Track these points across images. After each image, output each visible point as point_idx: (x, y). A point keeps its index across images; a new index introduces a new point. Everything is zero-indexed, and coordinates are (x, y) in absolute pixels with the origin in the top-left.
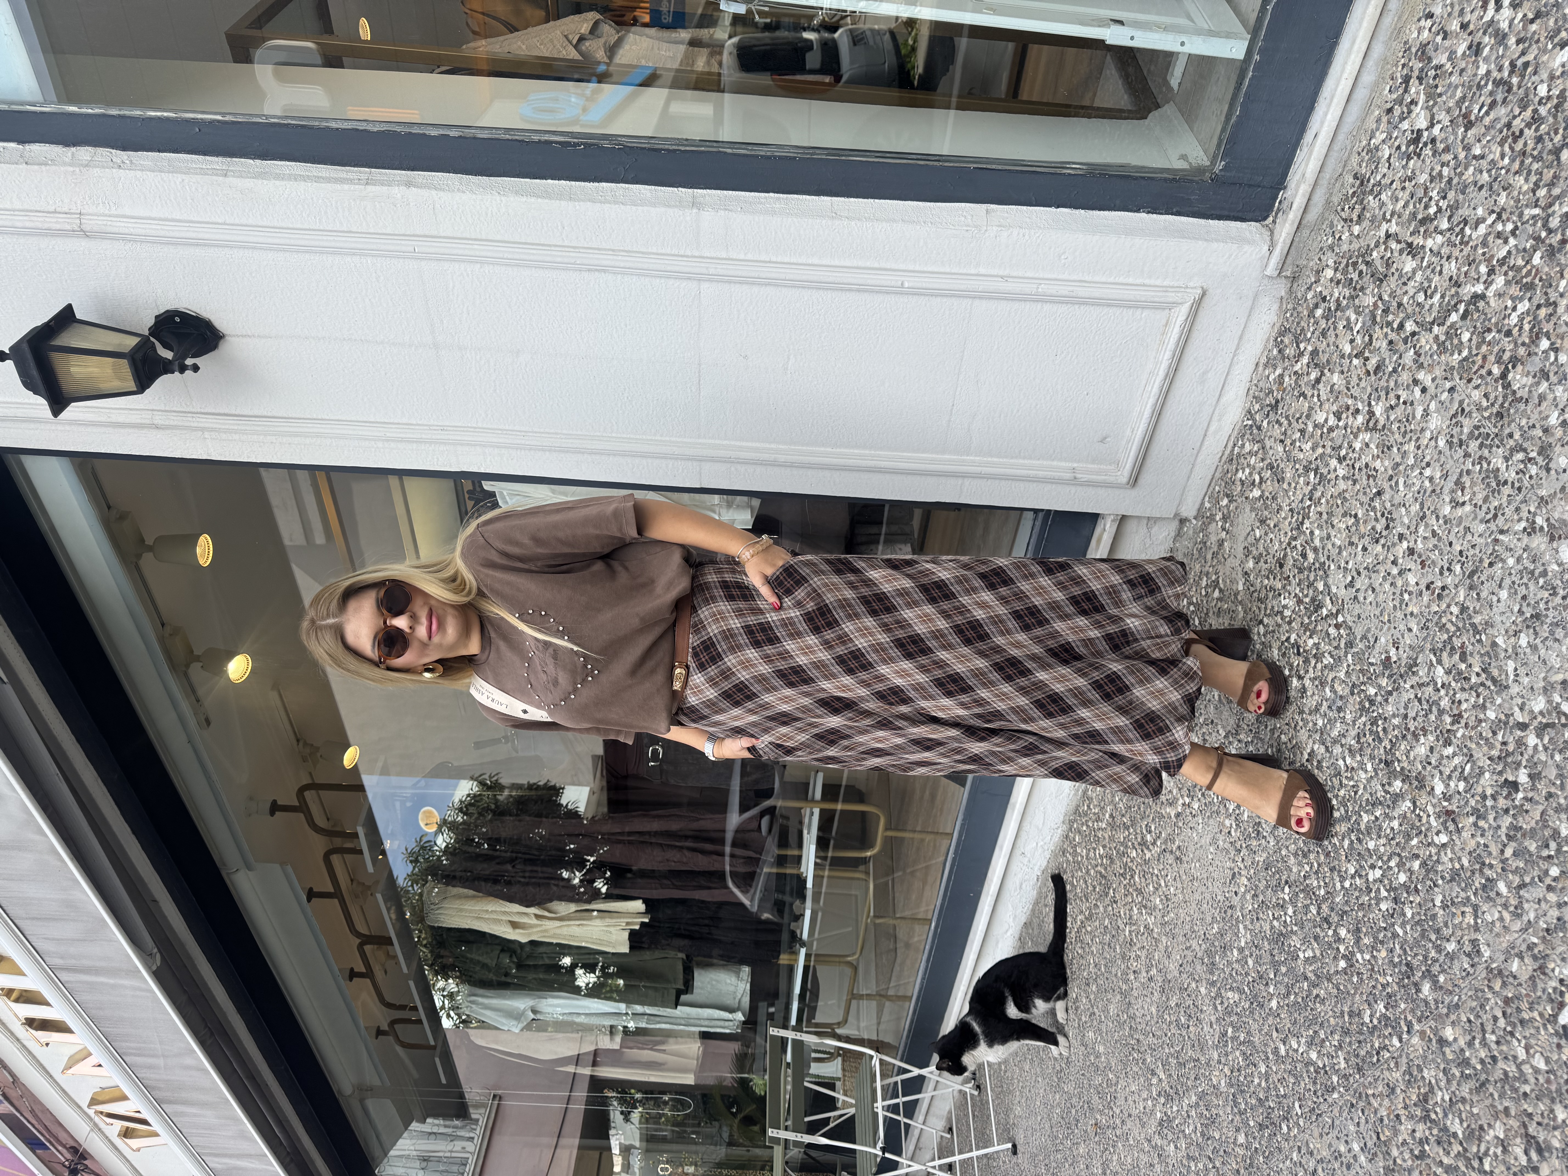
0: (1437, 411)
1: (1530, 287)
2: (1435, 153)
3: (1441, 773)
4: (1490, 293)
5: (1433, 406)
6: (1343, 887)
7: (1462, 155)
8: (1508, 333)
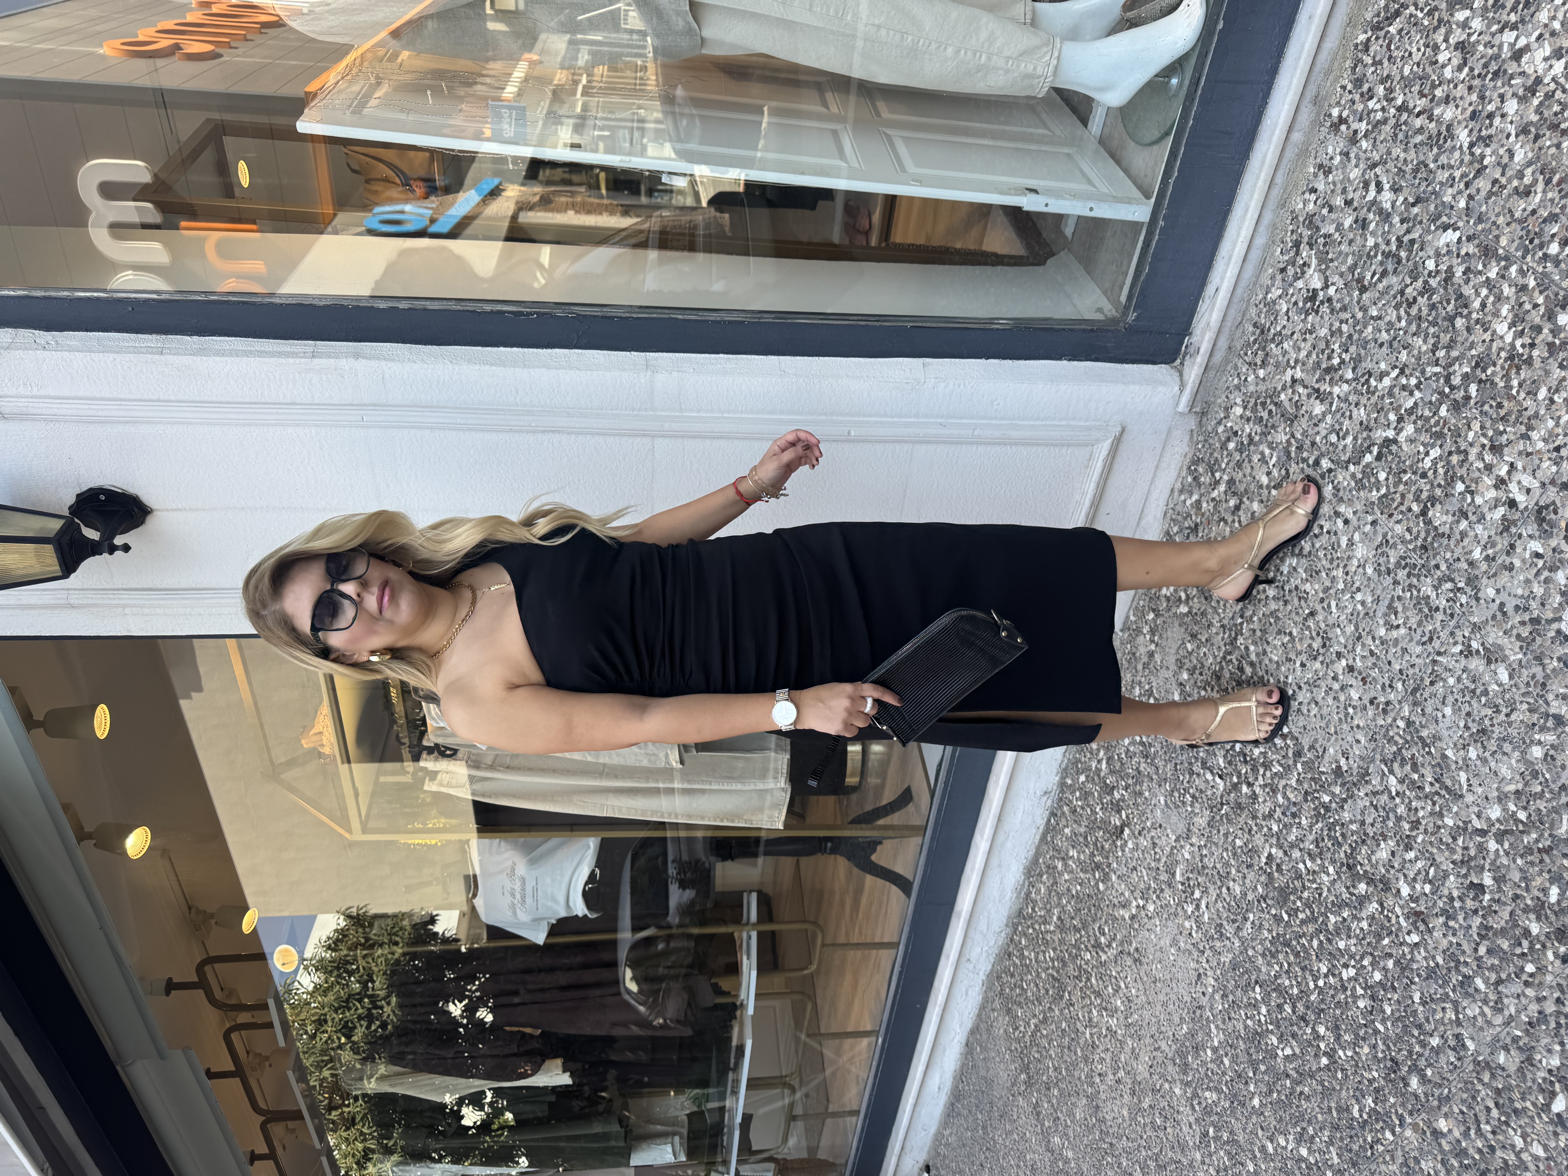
0: (1362, 541)
1: (1440, 435)
2: (1332, 311)
3: (1405, 876)
4: (1402, 438)
5: (1357, 536)
6: (1316, 986)
7: (1359, 315)
8: (1424, 475)
